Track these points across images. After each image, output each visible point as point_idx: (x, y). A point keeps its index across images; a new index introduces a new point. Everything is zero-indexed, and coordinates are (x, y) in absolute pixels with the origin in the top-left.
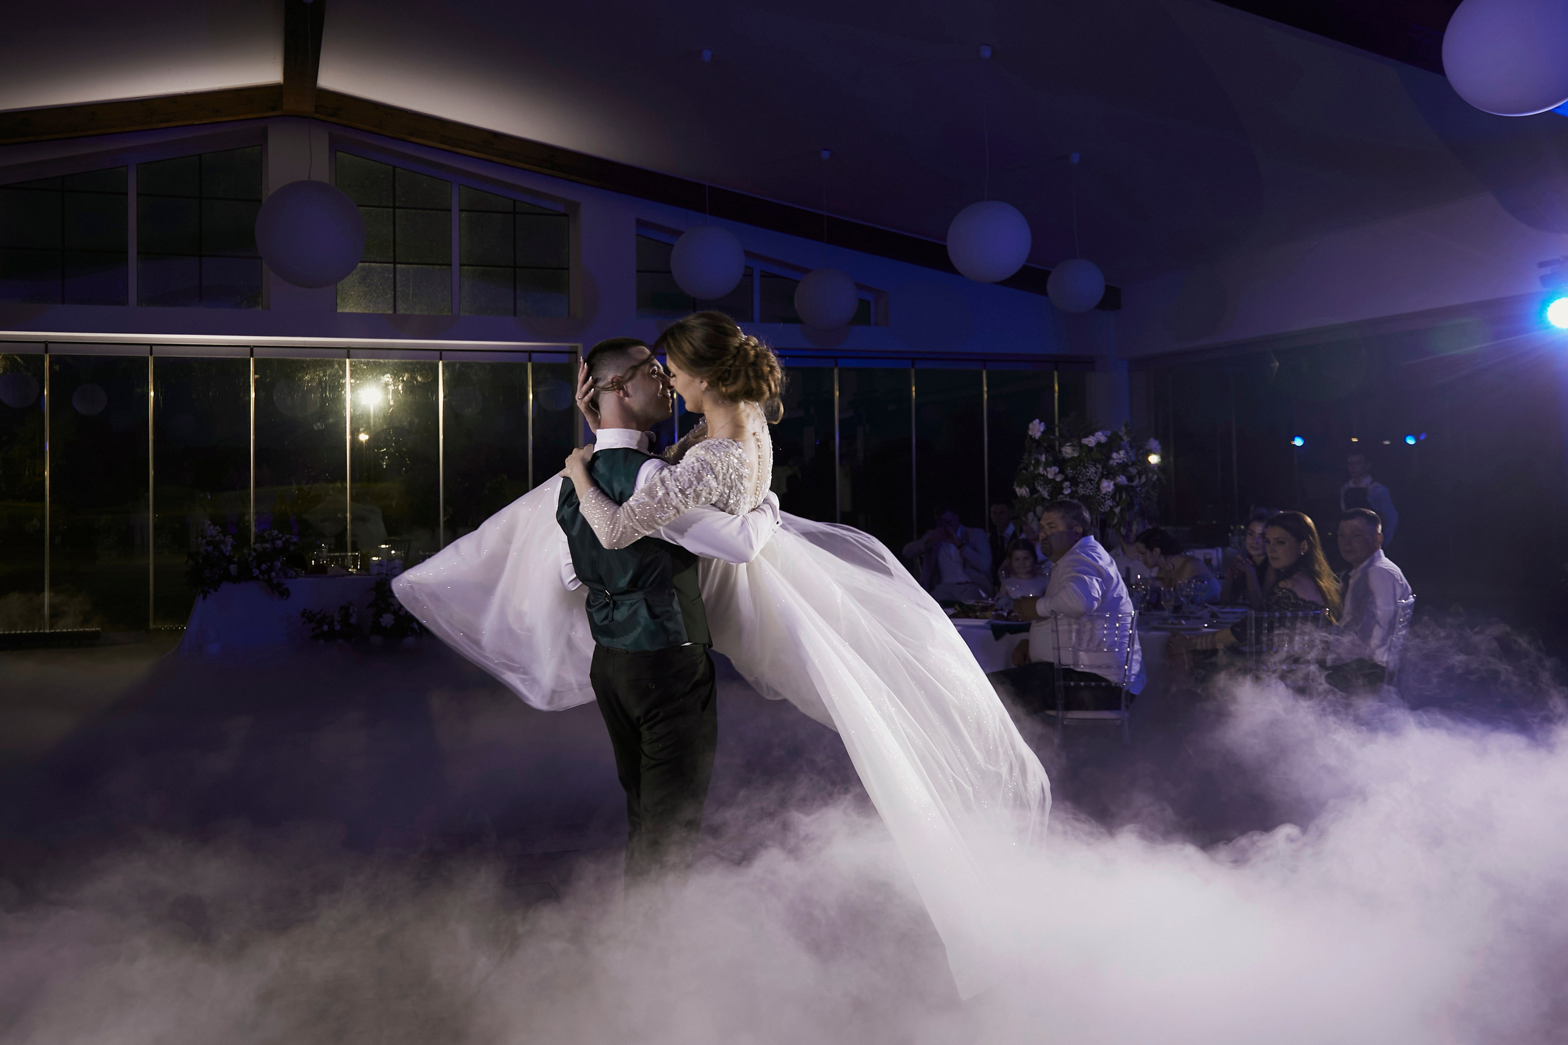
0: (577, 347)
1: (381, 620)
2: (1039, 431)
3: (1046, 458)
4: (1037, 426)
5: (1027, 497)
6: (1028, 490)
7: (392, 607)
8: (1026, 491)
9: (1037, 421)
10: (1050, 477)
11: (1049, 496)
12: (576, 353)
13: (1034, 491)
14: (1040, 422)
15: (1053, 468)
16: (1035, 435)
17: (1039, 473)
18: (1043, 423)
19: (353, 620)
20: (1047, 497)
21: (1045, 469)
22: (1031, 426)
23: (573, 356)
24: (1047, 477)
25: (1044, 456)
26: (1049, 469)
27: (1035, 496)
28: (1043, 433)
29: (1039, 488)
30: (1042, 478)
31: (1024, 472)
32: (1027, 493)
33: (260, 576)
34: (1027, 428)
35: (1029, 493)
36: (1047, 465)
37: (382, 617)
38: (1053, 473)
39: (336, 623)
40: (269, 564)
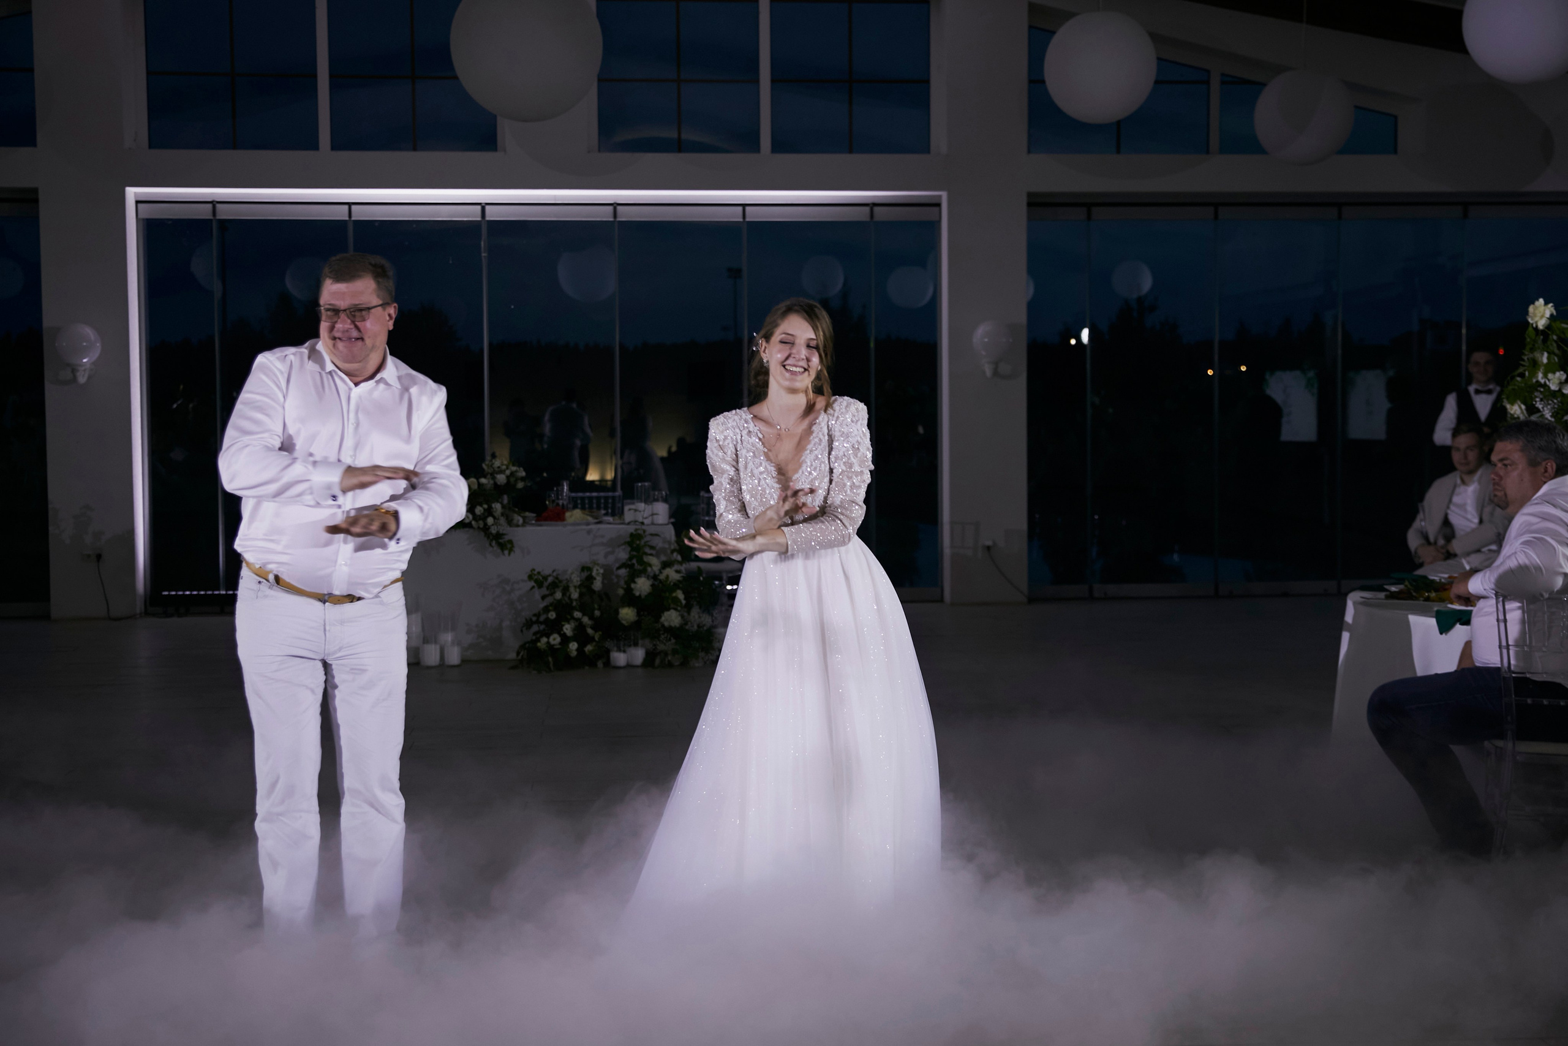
0: (940, 197)
1: (633, 586)
2: (1542, 317)
3: (1548, 358)
4: (1542, 308)
5: (1522, 417)
6: (1523, 407)
7: (649, 569)
8: (1520, 408)
9: (1541, 301)
10: (1554, 387)
11: (1551, 416)
12: (938, 205)
13: (1532, 409)
14: (1546, 303)
15: (1558, 374)
16: (1536, 322)
17: (1538, 381)
18: (1551, 305)
19: (597, 585)
20: (1550, 418)
21: (1545, 376)
22: (1531, 309)
23: (936, 209)
24: (1549, 387)
25: (1546, 355)
26: (1550, 376)
27: (1534, 418)
28: (1552, 317)
29: (1539, 405)
30: (1542, 390)
31: (1519, 379)
32: (1522, 412)
33: (473, 523)
34: (1527, 313)
35: (1525, 412)
36: (1550, 369)
37: (635, 582)
38: (1557, 382)
39: (572, 589)
40: (486, 506)
